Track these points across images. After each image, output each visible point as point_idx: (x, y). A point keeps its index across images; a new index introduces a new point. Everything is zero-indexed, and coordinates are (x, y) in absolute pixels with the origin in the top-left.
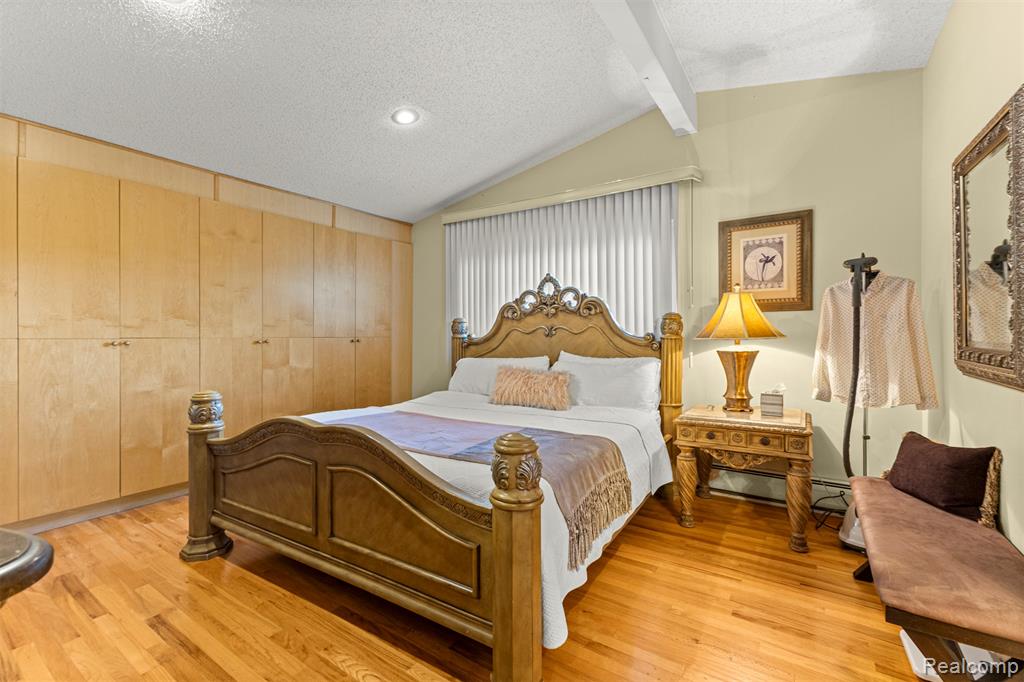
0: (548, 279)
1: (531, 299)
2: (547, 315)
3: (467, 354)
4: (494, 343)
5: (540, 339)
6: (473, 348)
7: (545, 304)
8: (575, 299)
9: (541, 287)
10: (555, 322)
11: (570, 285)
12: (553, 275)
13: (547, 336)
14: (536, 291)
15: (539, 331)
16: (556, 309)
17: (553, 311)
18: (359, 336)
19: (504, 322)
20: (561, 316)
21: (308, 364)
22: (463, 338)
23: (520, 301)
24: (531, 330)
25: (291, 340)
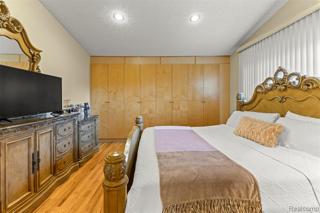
0: (280, 70)
1: (271, 82)
2: (280, 90)
3: (243, 109)
4: (254, 104)
5: (276, 104)
6: (245, 106)
7: (278, 84)
8: (297, 79)
9: (276, 74)
10: (285, 94)
11: (294, 71)
12: (283, 67)
13: (280, 102)
14: (273, 77)
15: (276, 99)
16: (286, 86)
17: (283, 87)
18: (205, 100)
19: (258, 95)
20: (289, 90)
21: (186, 109)
22: (241, 102)
23: (265, 83)
24: (271, 98)
25: (181, 102)
